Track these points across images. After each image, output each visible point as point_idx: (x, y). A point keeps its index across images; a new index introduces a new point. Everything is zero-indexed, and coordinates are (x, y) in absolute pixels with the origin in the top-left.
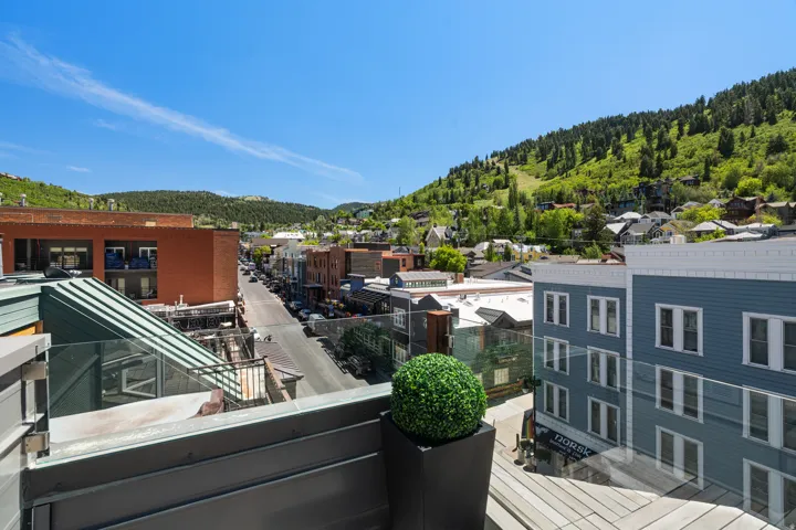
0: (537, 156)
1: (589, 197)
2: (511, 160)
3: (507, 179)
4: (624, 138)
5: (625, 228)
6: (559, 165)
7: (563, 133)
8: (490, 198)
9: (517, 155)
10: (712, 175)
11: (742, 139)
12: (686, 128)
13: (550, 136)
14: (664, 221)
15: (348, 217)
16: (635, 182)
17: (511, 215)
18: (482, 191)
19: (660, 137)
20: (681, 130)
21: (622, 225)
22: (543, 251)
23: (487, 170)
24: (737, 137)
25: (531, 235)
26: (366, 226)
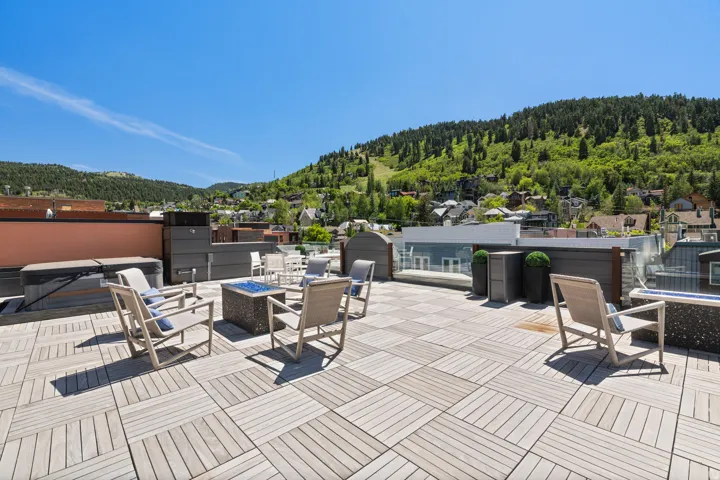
0: (392, 151)
1: (426, 186)
2: (371, 152)
3: (367, 168)
4: (455, 140)
5: (446, 212)
6: (408, 159)
7: (411, 132)
8: (353, 184)
9: (375, 148)
10: (507, 174)
11: (526, 149)
12: (494, 137)
13: (402, 134)
14: (470, 207)
15: (224, 197)
16: (458, 175)
17: (367, 200)
18: (347, 178)
19: (477, 142)
20: (490, 138)
21: (444, 209)
22: (391, 229)
23: (352, 159)
24: (522, 148)
25: (383, 216)
26: (244, 207)
